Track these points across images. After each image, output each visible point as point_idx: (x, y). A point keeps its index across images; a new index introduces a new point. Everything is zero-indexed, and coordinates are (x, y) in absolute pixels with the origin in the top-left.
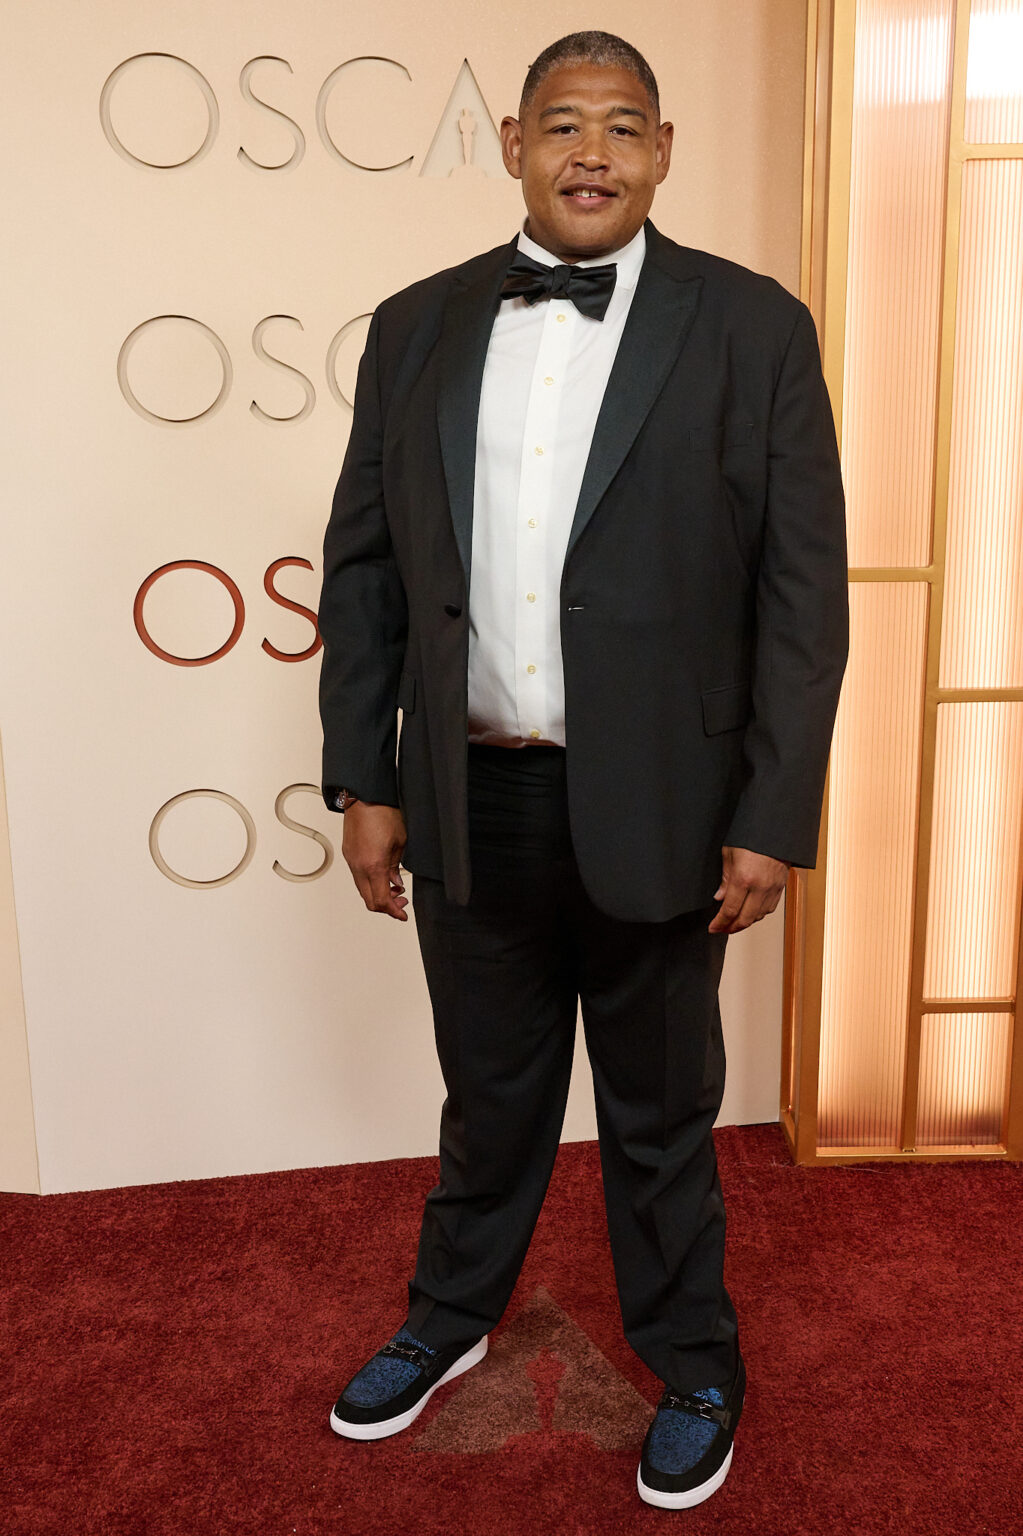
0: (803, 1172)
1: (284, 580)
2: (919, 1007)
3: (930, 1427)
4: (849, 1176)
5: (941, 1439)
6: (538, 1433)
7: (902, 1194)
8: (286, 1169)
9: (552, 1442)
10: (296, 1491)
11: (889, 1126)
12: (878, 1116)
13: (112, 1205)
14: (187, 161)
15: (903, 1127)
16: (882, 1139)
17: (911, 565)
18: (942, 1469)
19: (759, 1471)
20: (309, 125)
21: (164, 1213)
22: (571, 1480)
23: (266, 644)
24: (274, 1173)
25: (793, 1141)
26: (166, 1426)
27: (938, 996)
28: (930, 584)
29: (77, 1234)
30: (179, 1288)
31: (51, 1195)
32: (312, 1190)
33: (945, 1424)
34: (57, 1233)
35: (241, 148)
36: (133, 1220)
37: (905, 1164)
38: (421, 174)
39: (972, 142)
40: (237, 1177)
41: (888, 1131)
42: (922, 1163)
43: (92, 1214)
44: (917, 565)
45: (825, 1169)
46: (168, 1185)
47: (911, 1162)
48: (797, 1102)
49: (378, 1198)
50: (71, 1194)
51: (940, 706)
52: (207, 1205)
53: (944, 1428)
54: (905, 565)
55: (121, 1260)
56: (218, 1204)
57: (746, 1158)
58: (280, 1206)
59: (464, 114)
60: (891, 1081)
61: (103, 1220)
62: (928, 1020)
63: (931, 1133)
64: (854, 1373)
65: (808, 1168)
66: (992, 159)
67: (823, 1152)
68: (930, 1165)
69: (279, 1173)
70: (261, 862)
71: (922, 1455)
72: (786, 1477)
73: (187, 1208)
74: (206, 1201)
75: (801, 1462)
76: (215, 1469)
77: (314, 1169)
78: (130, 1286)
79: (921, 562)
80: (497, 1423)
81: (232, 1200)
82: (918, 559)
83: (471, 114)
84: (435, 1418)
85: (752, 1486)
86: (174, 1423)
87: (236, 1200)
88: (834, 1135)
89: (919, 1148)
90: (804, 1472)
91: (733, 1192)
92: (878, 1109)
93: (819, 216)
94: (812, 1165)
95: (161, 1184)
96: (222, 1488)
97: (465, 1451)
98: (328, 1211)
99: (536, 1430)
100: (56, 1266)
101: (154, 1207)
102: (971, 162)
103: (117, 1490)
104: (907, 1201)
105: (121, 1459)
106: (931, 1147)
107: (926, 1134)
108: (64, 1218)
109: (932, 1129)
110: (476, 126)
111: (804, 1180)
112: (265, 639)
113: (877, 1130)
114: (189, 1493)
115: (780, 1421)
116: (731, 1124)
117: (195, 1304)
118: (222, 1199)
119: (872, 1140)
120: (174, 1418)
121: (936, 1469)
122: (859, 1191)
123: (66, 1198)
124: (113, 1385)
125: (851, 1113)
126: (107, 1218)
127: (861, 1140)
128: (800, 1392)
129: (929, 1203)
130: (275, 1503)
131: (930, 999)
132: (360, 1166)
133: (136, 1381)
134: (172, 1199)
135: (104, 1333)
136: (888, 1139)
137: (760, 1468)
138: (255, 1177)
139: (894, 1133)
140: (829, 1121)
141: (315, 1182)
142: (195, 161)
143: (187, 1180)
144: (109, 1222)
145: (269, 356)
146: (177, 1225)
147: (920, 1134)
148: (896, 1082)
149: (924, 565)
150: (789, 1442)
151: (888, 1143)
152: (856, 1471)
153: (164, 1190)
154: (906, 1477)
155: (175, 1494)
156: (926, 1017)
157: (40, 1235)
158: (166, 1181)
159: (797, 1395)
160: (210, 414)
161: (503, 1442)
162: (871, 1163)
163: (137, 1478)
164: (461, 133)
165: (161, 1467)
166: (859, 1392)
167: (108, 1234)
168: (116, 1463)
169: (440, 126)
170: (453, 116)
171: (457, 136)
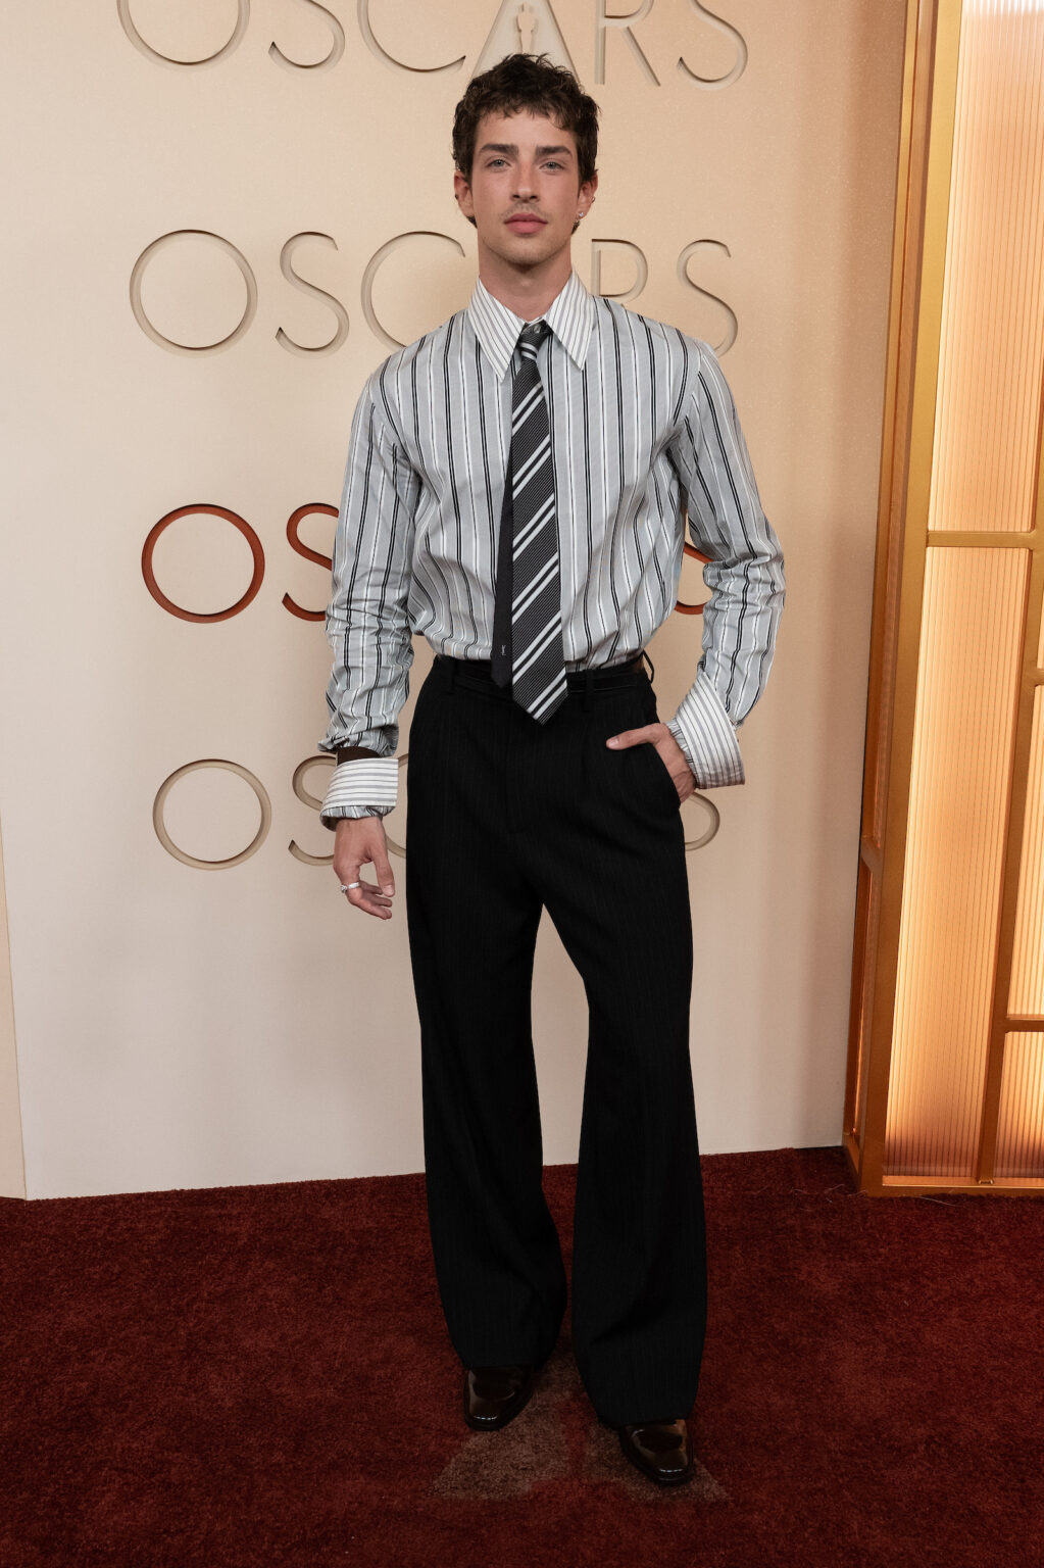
0: (867, 1202)
1: (312, 530)
2: (1002, 1023)
3: (1002, 1488)
4: (918, 1209)
5: (1015, 1503)
6: (566, 1480)
7: (978, 1230)
8: (295, 1181)
9: (581, 1491)
10: (298, 1533)
11: (964, 1155)
12: (952, 1143)
13: (104, 1214)
14: (214, 57)
15: (980, 1156)
16: (957, 1169)
17: (1011, 530)
18: (1014, 1536)
19: (810, 1530)
20: (349, 19)
21: (161, 1225)
22: (602, 1533)
23: (287, 601)
24: (282, 1184)
25: (857, 1168)
26: (158, 1456)
27: (1024, 1012)
28: (1031, 551)
29: (66, 1245)
30: (174, 1307)
31: (38, 1201)
32: (324, 1204)
33: (1019, 1485)
34: (44, 1242)
35: (273, 44)
36: (128, 1230)
37: (981, 1197)
40: (241, 1187)
41: (963, 1161)
42: (1000, 1197)
43: (82, 1223)
44: (1018, 530)
45: (891, 1200)
46: (166, 1194)
47: (988, 1195)
48: (863, 1125)
49: (394, 1216)
50: (59, 1199)
51: (1038, 688)
52: (207, 1217)
53: (1018, 1490)
54: (1004, 529)
55: (113, 1274)
56: (220, 1216)
57: (803, 1184)
58: (287, 1221)
59: (523, 8)
60: (968, 1104)
61: (94, 1229)
62: (1012, 1038)
63: (1011, 1165)
64: (920, 1427)
65: (873, 1198)
67: (889, 1181)
68: (1008, 1199)
69: (287, 1184)
70: (275, 841)
71: (991, 1520)
72: (840, 1538)
73: (187, 1220)
74: (207, 1212)
75: (855, 1522)
76: (209, 1507)
77: (326, 1181)
78: (121, 1303)
79: (1022, 525)
80: (521, 1466)
81: (235, 1212)
82: (1018, 521)
83: (531, 9)
84: (453, 1460)
85: (801, 1546)
86: (166, 1454)
87: (239, 1213)
88: (903, 1163)
89: (997, 1179)
90: (860, 1534)
91: (790, 1222)
92: (953, 1134)
93: (919, 134)
94: (879, 1195)
95: (157, 1193)
96: (218, 1527)
97: (484, 1496)
98: (340, 1229)
99: (565, 1475)
100: (41, 1278)
101: (150, 1217)
103: (103, 1525)
104: (982, 1237)
105: (109, 1491)
106: (1010, 1179)
107: (1005, 1164)
108: (51, 1227)
109: (1012, 1160)
110: (537, 22)
111: (867, 1211)
112: (287, 595)
113: (951, 1159)
114: (182, 1531)
115: (833, 1476)
116: (789, 1146)
117: (191, 1324)
118: (224, 1212)
119: (945, 1169)
120: (167, 1450)
121: (1007, 1536)
122: (929, 1226)
123: (54, 1205)
124: (100, 1410)
125: (922, 1142)
126: (98, 1228)
127: (933, 1169)
128: (857, 1446)
129: (1006, 1242)
130: (276, 1547)
131: (1015, 1015)
132: (375, 1180)
133: (127, 1405)
134: (169, 1209)
135: (92, 1353)
136: (963, 1169)
137: (811, 1526)
138: (262, 1188)
139: (969, 1164)
140: (898, 1149)
141: (327, 1195)
142: (222, 57)
143: (186, 1188)
144: (101, 1232)
145: (297, 277)
146: (176, 1238)
147: (999, 1163)
148: (974, 1105)
149: (1025, 529)
150: (844, 1500)
151: (962, 1173)
152: (918, 1535)
153: (161, 1199)
154: (973, 1543)
155: (165, 1532)
156: (1010, 1034)
157: (23, 1244)
158: (163, 1190)
159: (854, 1448)
160: (232, 341)
161: (528, 1488)
162: (943, 1194)
163: (126, 1514)
164: (520, 31)
165: (151, 1502)
166: (921, 1448)
167: (99, 1244)
168: (103, 1496)
169: (497, 21)
170: (511, 12)
171: (516, 34)
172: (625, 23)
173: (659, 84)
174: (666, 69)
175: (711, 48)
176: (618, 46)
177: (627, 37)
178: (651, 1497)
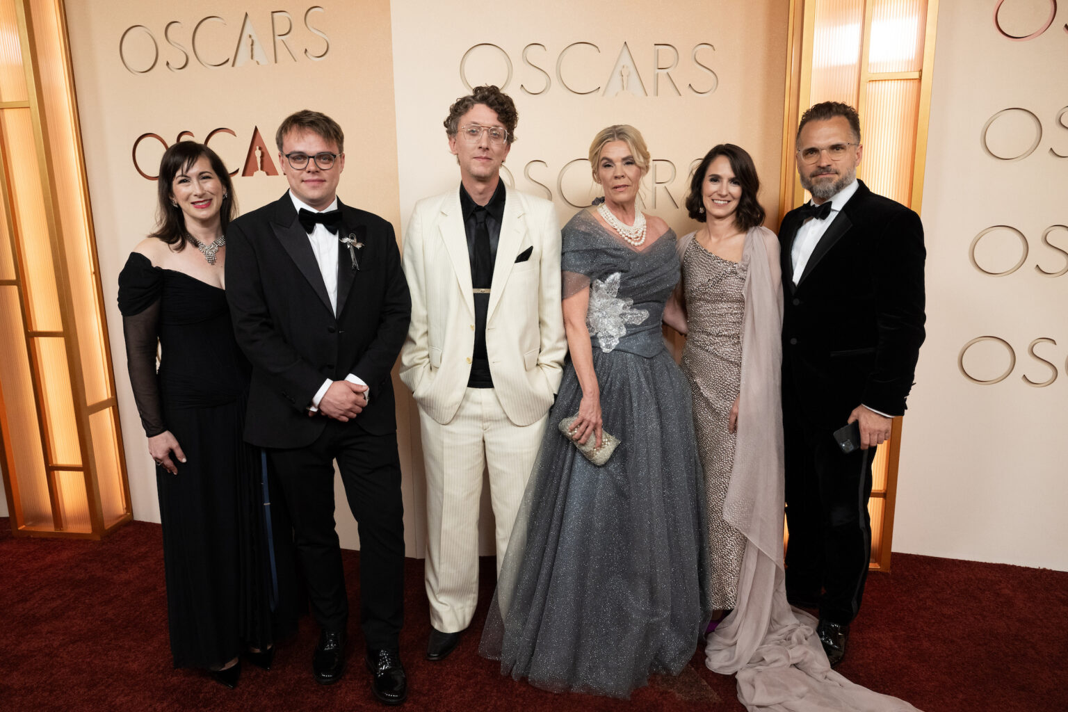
20: (552, 74)
35: (522, 85)
38: (603, 95)
39: (872, 72)
59: (624, 67)
66: (882, 80)
83: (627, 67)
102: (871, 83)
105: (453, 685)
110: (629, 73)
145: (531, 179)
164: (622, 76)
168: (450, 687)
169: (613, 73)
170: (619, 68)
171: (620, 77)
172: (665, 71)
173: (680, 95)
174: (684, 89)
175: (702, 80)
176: (664, 81)
177: (667, 76)
178: (688, 699)
